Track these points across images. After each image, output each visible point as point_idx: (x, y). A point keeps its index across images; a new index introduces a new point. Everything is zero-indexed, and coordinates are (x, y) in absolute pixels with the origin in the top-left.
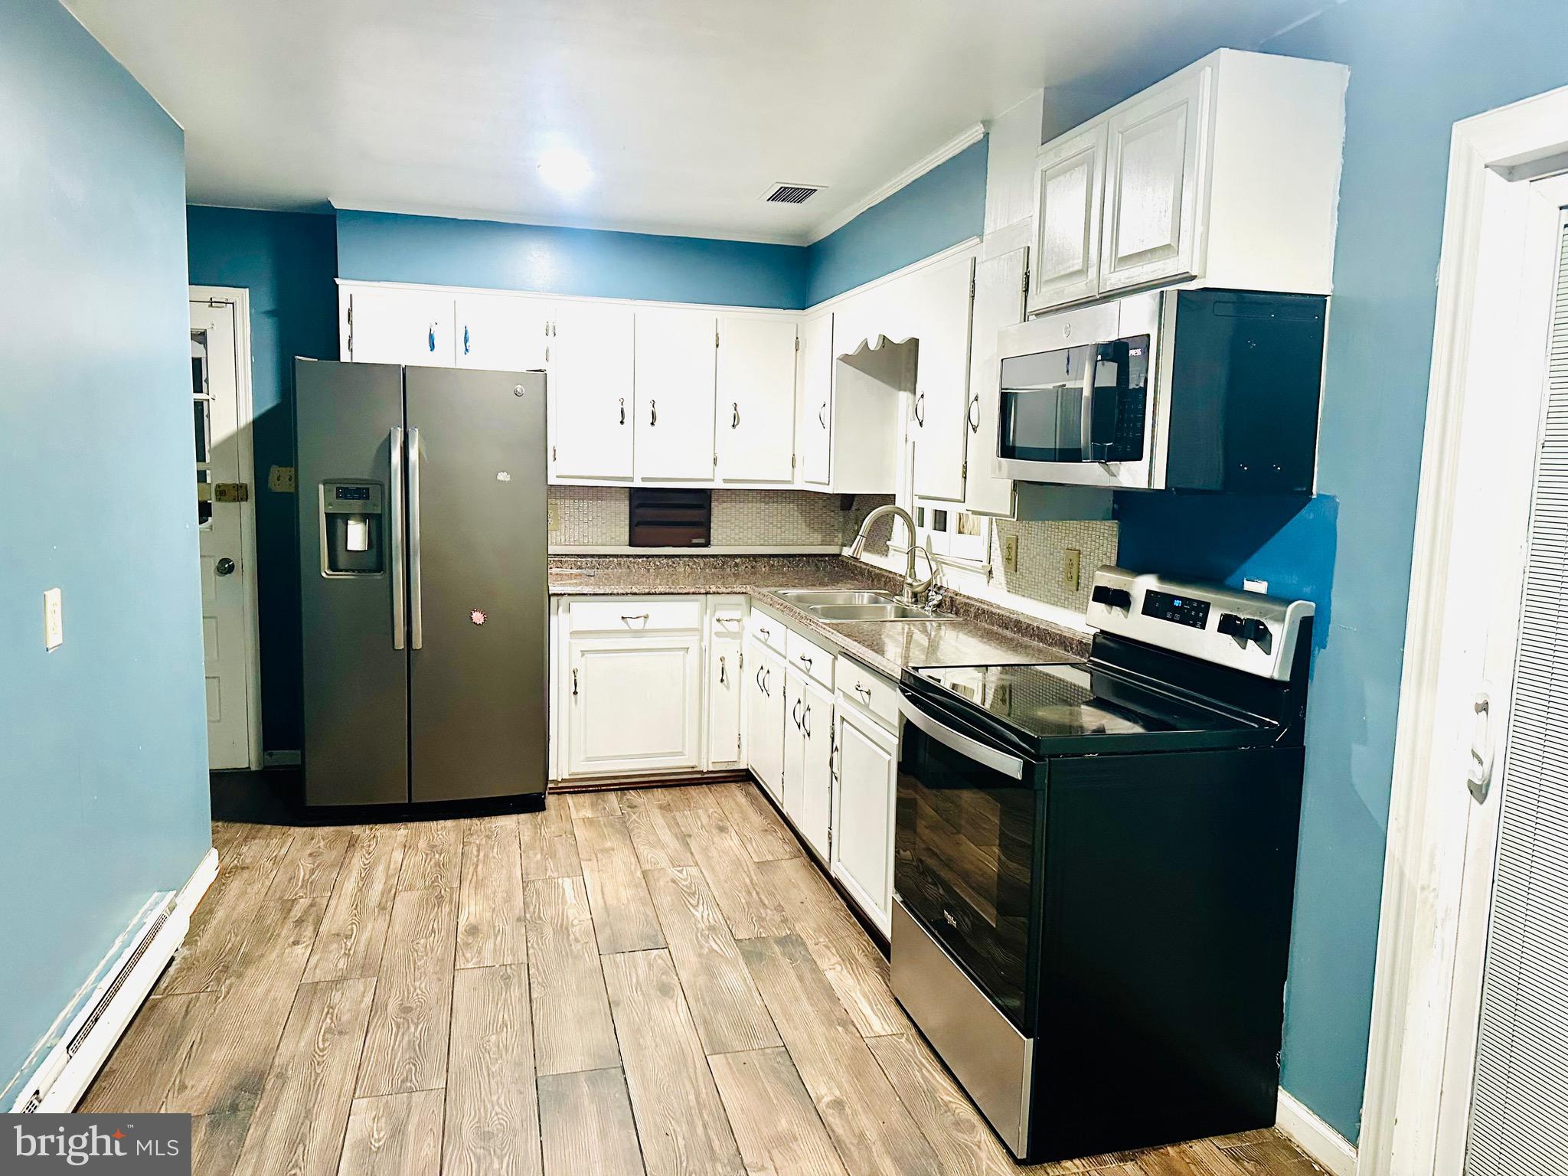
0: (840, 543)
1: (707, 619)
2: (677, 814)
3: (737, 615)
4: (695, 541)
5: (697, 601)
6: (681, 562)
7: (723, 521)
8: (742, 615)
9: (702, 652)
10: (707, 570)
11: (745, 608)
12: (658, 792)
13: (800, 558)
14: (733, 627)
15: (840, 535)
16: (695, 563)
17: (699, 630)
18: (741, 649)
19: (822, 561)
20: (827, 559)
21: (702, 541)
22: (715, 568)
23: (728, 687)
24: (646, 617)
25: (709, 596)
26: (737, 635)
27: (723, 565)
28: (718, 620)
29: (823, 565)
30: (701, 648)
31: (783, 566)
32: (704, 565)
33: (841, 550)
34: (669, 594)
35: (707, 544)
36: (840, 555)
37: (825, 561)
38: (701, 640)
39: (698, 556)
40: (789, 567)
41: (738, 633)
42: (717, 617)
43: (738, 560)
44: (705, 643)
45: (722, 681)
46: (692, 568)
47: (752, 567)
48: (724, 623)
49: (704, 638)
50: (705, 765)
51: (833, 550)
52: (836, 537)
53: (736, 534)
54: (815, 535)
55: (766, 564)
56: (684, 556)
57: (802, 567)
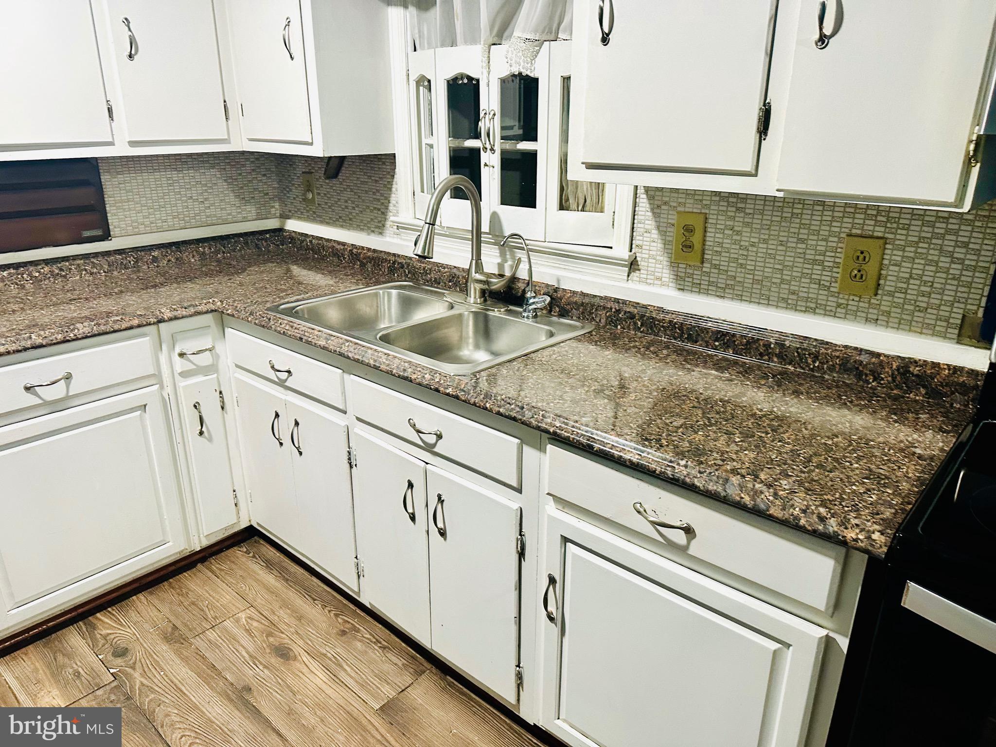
0: (278, 215)
1: (163, 358)
2: (198, 642)
3: (206, 342)
4: (87, 234)
5: (144, 335)
6: (73, 267)
7: (122, 201)
8: (214, 343)
9: (165, 404)
10: (115, 273)
11: (215, 329)
12: (141, 601)
13: (236, 239)
14: (204, 359)
15: (277, 205)
16: (94, 265)
17: (157, 376)
18: (219, 385)
19: (262, 239)
20: (268, 236)
21: (98, 232)
22: (126, 268)
23: (210, 440)
24: (68, 377)
25: (160, 325)
26: (211, 369)
27: (137, 262)
28: (182, 355)
29: (265, 244)
30: (163, 398)
31: (217, 252)
32: (109, 266)
33: (284, 224)
34: (99, 334)
35: (106, 236)
36: (281, 230)
37: (266, 240)
38: (162, 387)
39: (96, 255)
40: (224, 253)
41: (213, 365)
42: (178, 350)
43: (156, 253)
44: (169, 389)
45: (201, 433)
46: (92, 274)
47: (177, 259)
48: (191, 357)
49: (165, 385)
50: (197, 542)
51: (272, 224)
52: (273, 207)
53: (144, 217)
54: (248, 208)
55: (195, 253)
56: (75, 257)
57: (240, 250)
